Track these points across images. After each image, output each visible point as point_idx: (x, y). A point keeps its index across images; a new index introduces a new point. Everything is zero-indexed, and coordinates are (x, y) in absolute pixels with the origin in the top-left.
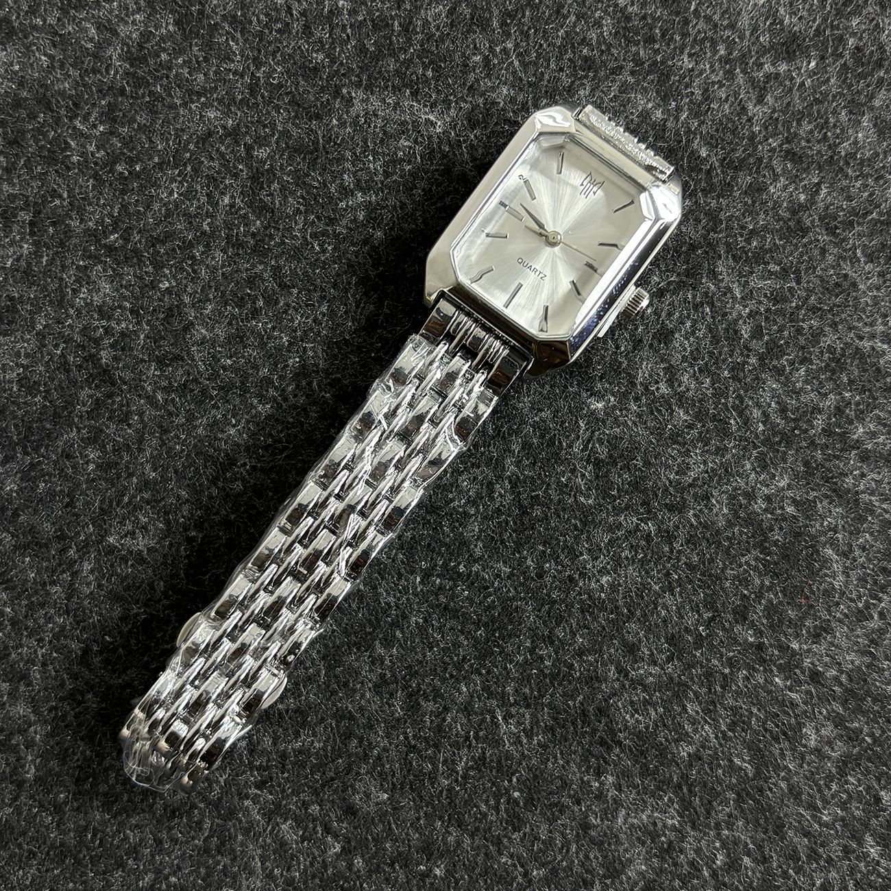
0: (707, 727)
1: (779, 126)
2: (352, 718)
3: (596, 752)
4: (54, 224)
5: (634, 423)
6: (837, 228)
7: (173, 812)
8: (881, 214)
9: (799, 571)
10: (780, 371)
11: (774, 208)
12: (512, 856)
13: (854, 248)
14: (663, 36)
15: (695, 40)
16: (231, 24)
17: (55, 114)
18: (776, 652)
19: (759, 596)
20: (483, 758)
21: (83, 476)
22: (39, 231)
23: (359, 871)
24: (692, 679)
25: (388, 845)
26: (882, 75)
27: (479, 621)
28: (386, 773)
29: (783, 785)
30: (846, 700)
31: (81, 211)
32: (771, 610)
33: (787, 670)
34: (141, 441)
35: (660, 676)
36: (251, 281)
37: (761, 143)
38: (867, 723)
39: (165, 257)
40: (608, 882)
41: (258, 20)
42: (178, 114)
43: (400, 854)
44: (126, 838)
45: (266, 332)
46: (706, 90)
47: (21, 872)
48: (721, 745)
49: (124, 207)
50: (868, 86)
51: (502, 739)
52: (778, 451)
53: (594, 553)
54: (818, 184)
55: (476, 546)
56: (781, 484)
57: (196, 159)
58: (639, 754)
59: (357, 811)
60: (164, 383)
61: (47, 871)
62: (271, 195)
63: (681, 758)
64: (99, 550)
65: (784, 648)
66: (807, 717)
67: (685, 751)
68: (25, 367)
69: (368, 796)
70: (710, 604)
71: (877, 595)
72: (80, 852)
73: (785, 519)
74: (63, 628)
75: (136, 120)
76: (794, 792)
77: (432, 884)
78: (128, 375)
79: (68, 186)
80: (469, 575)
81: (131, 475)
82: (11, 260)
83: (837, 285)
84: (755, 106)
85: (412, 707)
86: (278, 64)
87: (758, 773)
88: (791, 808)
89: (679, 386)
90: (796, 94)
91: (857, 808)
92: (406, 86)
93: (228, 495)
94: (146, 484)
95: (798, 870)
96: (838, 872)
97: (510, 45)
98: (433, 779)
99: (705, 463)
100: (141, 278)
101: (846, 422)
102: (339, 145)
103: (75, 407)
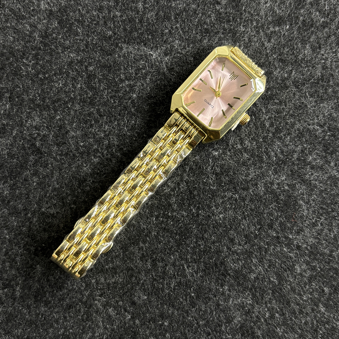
0: (260, 267)
1: (277, 50)
2: (132, 269)
3: (221, 278)
4: (18, 97)
5: (229, 159)
6: (299, 86)
7: (70, 306)
8: (315, 80)
9: (291, 210)
10: (280, 138)
11: (276, 80)
12: (192, 317)
13: (306, 92)
14: (233, 19)
15: (245, 20)
16: (78, 23)
17: (16, 58)
18: (284, 239)
19: (277, 219)
20: (180, 282)
21: (32, 187)
22: (12, 100)
23: (138, 325)
24: (254, 250)
25: (147, 315)
26: (313, 29)
27: (177, 233)
28: (146, 289)
29: (289, 287)
30: (310, 255)
31: (27, 92)
32: (281, 224)
33: (288, 245)
34: (52, 173)
35: (242, 249)
36: (89, 115)
37: (270, 56)
38: (318, 263)
39: (58, 107)
40: (227, 325)
41: (88, 21)
42: (61, 55)
43: (152, 318)
44: (54, 316)
45: (95, 132)
46: (250, 38)
47: (16, 331)
48: (265, 273)
49: (42, 90)
50: (308, 34)
51: (187, 275)
52: (281, 167)
53: (217, 206)
54: (291, 70)
55: (174, 206)
56: (283, 179)
57: (68, 71)
58: (236, 278)
59: (136, 303)
60: (60, 153)
61: (26, 330)
62: (95, 83)
63: (251, 279)
64: (39, 214)
65: (287, 238)
66: (296, 262)
67: (253, 276)
68: (10, 149)
69: (139, 297)
70: (259, 223)
71: (319, 217)
72: (37, 322)
73: (285, 191)
74: (27, 242)
75: (45, 59)
76: (293, 290)
77: (164, 328)
78: (46, 150)
79: (22, 83)
80: (172, 217)
81: (49, 186)
82: (3, 111)
83: (300, 106)
84: (267, 43)
85: (154, 265)
86: (95, 36)
87: (279, 283)
88: (292, 295)
89: (245, 145)
90: (282, 38)
91: (316, 294)
92: (142, 42)
93: (84, 192)
94: (55, 189)
95: (296, 318)
96: (310, 318)
97: (178, 26)
98: (163, 290)
99: (255, 172)
100: (50, 115)
101: (305, 155)
102: (119, 64)
103: (28, 163)
